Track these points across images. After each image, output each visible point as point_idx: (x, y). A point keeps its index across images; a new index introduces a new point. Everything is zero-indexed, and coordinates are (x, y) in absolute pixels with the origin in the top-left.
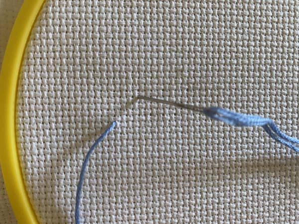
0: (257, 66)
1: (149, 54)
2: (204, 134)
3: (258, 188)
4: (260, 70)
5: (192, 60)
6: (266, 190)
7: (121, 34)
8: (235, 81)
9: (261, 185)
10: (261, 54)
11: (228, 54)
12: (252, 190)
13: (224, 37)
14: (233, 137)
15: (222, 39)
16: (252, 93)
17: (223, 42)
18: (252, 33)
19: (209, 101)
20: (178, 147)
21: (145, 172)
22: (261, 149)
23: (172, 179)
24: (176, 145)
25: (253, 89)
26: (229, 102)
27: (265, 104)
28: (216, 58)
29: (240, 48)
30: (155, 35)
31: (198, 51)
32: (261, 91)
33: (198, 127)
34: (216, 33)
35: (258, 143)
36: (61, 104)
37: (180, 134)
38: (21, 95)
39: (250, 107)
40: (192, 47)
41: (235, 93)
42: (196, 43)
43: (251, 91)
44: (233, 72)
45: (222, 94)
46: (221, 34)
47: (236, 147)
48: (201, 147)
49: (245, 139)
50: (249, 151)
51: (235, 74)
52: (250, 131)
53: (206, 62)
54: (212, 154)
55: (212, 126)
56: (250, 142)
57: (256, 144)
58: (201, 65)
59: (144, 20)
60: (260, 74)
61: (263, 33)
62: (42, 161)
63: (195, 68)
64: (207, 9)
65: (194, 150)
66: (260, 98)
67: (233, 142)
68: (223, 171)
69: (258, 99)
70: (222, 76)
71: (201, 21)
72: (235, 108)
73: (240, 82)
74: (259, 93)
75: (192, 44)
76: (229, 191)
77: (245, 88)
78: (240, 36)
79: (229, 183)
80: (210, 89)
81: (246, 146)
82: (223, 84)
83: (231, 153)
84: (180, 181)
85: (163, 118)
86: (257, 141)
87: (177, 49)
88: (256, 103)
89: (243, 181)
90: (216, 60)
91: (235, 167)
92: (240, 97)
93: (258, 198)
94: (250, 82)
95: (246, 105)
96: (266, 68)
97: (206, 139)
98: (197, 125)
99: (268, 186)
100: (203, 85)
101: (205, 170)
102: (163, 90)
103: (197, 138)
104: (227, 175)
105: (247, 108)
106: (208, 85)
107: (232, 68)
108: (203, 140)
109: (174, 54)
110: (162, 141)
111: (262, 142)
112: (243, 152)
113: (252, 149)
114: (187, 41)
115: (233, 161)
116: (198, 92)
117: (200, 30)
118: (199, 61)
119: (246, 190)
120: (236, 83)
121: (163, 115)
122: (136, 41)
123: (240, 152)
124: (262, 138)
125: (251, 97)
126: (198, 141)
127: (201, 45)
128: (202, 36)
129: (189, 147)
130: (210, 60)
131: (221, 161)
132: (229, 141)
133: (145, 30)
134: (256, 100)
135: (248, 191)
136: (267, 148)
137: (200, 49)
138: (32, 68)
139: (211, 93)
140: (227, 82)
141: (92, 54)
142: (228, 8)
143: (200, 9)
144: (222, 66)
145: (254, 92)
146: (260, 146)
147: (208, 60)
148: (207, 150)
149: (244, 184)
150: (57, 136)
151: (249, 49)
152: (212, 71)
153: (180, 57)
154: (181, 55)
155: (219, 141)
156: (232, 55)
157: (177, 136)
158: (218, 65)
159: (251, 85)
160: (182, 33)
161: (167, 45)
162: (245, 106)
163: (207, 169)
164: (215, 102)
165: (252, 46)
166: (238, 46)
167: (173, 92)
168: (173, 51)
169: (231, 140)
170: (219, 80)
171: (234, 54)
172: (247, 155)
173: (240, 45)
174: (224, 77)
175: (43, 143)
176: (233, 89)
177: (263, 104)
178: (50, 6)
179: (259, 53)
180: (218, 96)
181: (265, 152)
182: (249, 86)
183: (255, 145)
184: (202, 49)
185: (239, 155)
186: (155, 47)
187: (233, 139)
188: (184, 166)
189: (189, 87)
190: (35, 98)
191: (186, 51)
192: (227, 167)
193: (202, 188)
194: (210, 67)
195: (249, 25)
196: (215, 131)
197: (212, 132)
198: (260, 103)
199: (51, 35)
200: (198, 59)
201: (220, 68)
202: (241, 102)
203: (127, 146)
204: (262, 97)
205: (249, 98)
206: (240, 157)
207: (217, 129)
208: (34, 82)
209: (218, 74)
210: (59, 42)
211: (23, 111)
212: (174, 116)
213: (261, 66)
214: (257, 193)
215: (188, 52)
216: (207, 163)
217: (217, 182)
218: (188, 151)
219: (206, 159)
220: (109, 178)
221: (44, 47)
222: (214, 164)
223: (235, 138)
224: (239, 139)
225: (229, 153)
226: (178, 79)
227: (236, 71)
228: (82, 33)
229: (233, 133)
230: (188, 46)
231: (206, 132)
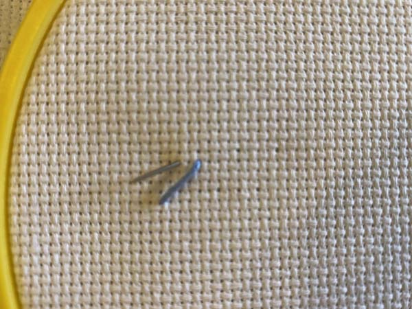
0: (386, 112)
1: (214, 95)
2: (304, 221)
4: (391, 118)
5: (284, 102)
7: (171, 65)
8: (352, 134)
10: (392, 93)
11: (340, 93)
13: (332, 66)
14: (351, 225)
15: (329, 70)
16: (379, 154)
17: (331, 74)
18: (376, 60)
19: (312, 168)
20: (263, 244)
21: (209, 283)
22: (397, 244)
23: (253, 295)
24: (260, 239)
25: (381, 148)
26: (344, 169)
27: (401, 172)
28: (322, 99)
29: (359, 84)
30: (224, 66)
31: (293, 89)
32: (393, 150)
33: (294, 211)
34: (319, 60)
35: (392, 234)
36: (77, 173)
37: (266, 222)
38: (17, 159)
39: (377, 176)
40: (284, 83)
41: (352, 154)
42: (289, 75)
43: (377, 150)
44: (349, 121)
45: (332, 157)
46: (327, 63)
47: (356, 241)
48: (301, 243)
49: (370, 228)
50: (376, 247)
51: (351, 124)
52: (378, 214)
53: (306, 105)
54: (318, 253)
55: (317, 208)
56: (379, 234)
57: (388, 236)
58: (297, 111)
59: (207, 43)
60: (391, 124)
61: (394, 61)
62: (46, 263)
63: (290, 115)
64: (304, 24)
65: (290, 248)
66: (392, 163)
67: (351, 233)
68: (336, 281)
69: (389, 163)
70: (331, 128)
71: (296, 42)
72: (353, 178)
73: (359, 137)
74: (391, 154)
75: (283, 79)
77: (368, 147)
78: (358, 65)
79: (347, 299)
80: (313, 148)
81: (372, 240)
82: (333, 140)
83: (348, 250)
84: (267, 298)
85: (238, 196)
86: (389, 231)
87: (260, 85)
88: (387, 170)
89: (369, 296)
90: (322, 103)
91: (356, 274)
92: (360, 161)
94: (376, 137)
95: (371, 173)
96: (401, 114)
97: (308, 228)
98: (294, 207)
100: (303, 143)
101: (306, 280)
102: (239, 151)
103: (294, 227)
104: (343, 287)
105: (372, 178)
106: (310, 142)
107: (346, 115)
108: (304, 230)
109: (254, 93)
110: (237, 234)
111: (397, 233)
112: (367, 250)
113: (383, 245)
114: (274, 74)
115: (352, 263)
116: (293, 153)
117: (295, 57)
118: (295, 104)
120: (353, 139)
121: (239, 190)
122: (194, 75)
123: (363, 250)
124: (397, 226)
125: (378, 161)
126: (295, 232)
127: (297, 79)
128: (298, 65)
129: (282, 243)
130: (312, 102)
131: (333, 264)
132: (344, 232)
133: (209, 57)
134: (386, 166)
136: (406, 242)
137: (295, 86)
138: (33, 118)
139: (315, 155)
140: (340, 137)
141: (125, 95)
142: (337, 22)
143: (294, 24)
144: (331, 113)
145: (383, 153)
146: (394, 239)
147: (309, 102)
148: (309, 247)
149: (371, 301)
150: (71, 224)
151: (373, 86)
152: (316, 120)
153: (264, 98)
154: (267, 94)
155: (329, 232)
156: (346, 95)
157: (262, 224)
158: (325, 110)
159: (377, 141)
160: (267, 61)
161: (243, 79)
162: (369, 175)
163: (309, 277)
164: (321, 169)
165: (377, 79)
166: (355, 80)
167: (255, 153)
168: (254, 89)
169: (347, 231)
170: (327, 134)
171: (349, 93)
172: (374, 254)
173: (358, 79)
174: (335, 130)
175: (48, 235)
176: (350, 147)
177: (398, 172)
178: (63, 24)
179: (389, 92)
180: (325, 160)
181: (404, 249)
182: (374, 143)
183: (386, 237)
184: (299, 85)
185: (361, 254)
186: (224, 84)
187: (351, 229)
188: (273, 273)
189: (280, 145)
190: (39, 164)
191: (273, 89)
192: (342, 274)
194: (313, 113)
195: (372, 48)
196: (323, 216)
197: (317, 218)
198: (393, 170)
199: (62, 68)
200: (293, 101)
201: (327, 115)
202: (363, 168)
203: (181, 241)
204: (396, 160)
205: (374, 162)
206: (362, 258)
207: (325, 212)
208: (37, 139)
209: (325, 125)
210: (76, 78)
211: (19, 186)
212: (255, 192)
213: (392, 111)
215: (278, 91)
216: (309, 267)
217: (326, 298)
218: (280, 249)
219: (308, 262)
220: (152, 293)
221: (52, 85)
222: (321, 269)
223: (354, 227)
224: (360, 228)
225: (345, 251)
226: (261, 133)
227: (353, 120)
228: (110, 63)
229: (350, 218)
230: (277, 80)
231: (308, 218)
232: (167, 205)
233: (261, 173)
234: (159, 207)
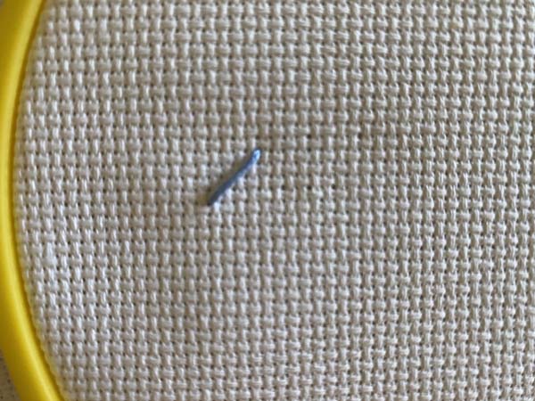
0: (506, 86)
1: (279, 61)
2: (393, 227)
3: (503, 338)
4: (512, 94)
5: (370, 72)
6: (520, 343)
7: (221, 21)
8: (459, 116)
9: (510, 331)
10: (516, 60)
11: (445, 60)
12: (491, 342)
13: (436, 24)
14: (454, 233)
15: (432, 29)
16: (494, 142)
17: (434, 35)
18: (496, 16)
19: (405, 159)
20: (339, 255)
21: (271, 304)
22: (512, 258)
23: (327, 320)
24: (336, 250)
25: (496, 135)
26: (447, 161)
27: (522, 166)
28: (419, 69)
29: (471, 48)
30: (292, 22)
31: (382, 55)
32: (512, 137)
33: (381, 214)
34: (419, 15)
35: (506, 246)
36: (100, 165)
37: (344, 227)
38: (22, 147)
39: (490, 171)
40: (370, 47)
41: (458, 142)
42: (378, 37)
43: (491, 137)
44: (455, 98)
45: (431, 144)
46: (430, 19)
47: (460, 254)
48: (388, 255)
49: (478, 238)
50: (485, 262)
51: (458, 102)
52: (489, 221)
53: (399, 77)
54: (410, 268)
55: (410, 211)
56: (489, 245)
57: (501, 248)
58: (387, 84)
60: (512, 103)
61: (520, 16)
62: (65, 279)
63: (377, 90)
65: (374, 261)
66: (511, 153)
67: (453, 244)
68: (431, 303)
69: (506, 154)
70: (431, 107)
72: (459, 174)
73: (468, 120)
74: (509, 141)
75: (370, 41)
76: (444, 343)
77: (480, 132)
78: (471, 22)
79: (445, 327)
80: (406, 134)
81: (480, 253)
82: (433, 123)
83: (449, 265)
84: (344, 323)
85: (308, 195)
86: (503, 242)
87: (338, 50)
88: (503, 163)
89: (473, 323)
90: (419, 74)
91: (458, 295)
92: (468, 151)
93: (502, 358)
94: (491, 120)
95: (482, 167)
96: (526, 89)
97: (398, 237)
98: (380, 209)
99: (524, 335)
100: (393, 126)
101: (394, 302)
102: (309, 137)
103: (379, 235)
104: (440, 310)
105: (483, 173)
106: (402, 125)
107: (452, 90)
108: (392, 239)
109: (331, 60)
110: (306, 242)
111: (513, 244)
112: (473, 265)
113: (493, 259)
114: (358, 34)
115: (454, 282)
116: (381, 140)
117: (387, 11)
118: (383, 74)
119: (479, 342)
120: (459, 122)
121: (309, 188)
122: (252, 35)
123: (468, 265)
124: (513, 236)
125: (492, 151)
126: (381, 241)
127: (389, 41)
128: (390, 23)
129: (363, 255)
130: (407, 72)
131: (429, 283)
132: (444, 242)
133: (272, 10)
134: (502, 158)
135: (484, 344)
136: (523, 256)
137: (385, 50)
138: (41, 92)
139: (409, 142)
140: (442, 120)
141: (161, 62)
144: (432, 87)
145: (498, 141)
146: (509, 252)
147: (403, 73)
148: (399, 260)
149: (475, 329)
150: (94, 230)
151: (490, 50)
152: (411, 96)
153: (343, 67)
154: (347, 62)
155: (425, 242)
156: (452, 64)
157: (339, 231)
158: (424, 84)
159: (492, 125)
160: (349, 17)
161: (317, 41)
162: (480, 169)
163: (398, 299)
164: (416, 162)
165: (496, 42)
166: (467, 44)
167: (331, 140)
168: (331, 54)
169: (449, 240)
170: (425, 116)
171: (457, 61)
172: (481, 270)
173: (470, 42)
174: (436, 109)
175: (66, 244)
176: (455, 133)
177: (518, 166)
179: (512, 59)
180: (422, 149)
181: (520, 264)
182: (487, 128)
183: (498, 249)
184: (390, 50)
185: (465, 270)
186: (292, 47)
187: (454, 238)
188: (352, 293)
189: (363, 128)
190: (50, 153)
191: (356, 54)
192: (441, 295)
193: (389, 338)
194: (407, 87)
196: (417, 221)
197: (410, 223)
198: (511, 163)
199: (77, 25)
200: (381, 71)
201: (427, 90)
202: (471, 161)
203: (235, 251)
204: (516, 150)
205: (487, 153)
206: (466, 274)
207: (420, 216)
208: (47, 120)
209: (422, 103)
210: (96, 39)
211: (26, 181)
212: (330, 191)
213: (514, 85)
214: (500, 347)
215: (362, 57)
216: (398, 286)
217: (419, 324)
218: (361, 262)
219: (397, 279)
220: (198, 317)
221: (65, 49)
222: (413, 289)
223: (458, 235)
224: (465, 237)
225: (444, 266)
226: (339, 114)
227: (461, 97)
228: (141, 20)
229: (453, 224)
230: (362, 43)
231: (398, 224)
232: (217, 206)
233: (338, 165)
234: (207, 210)
